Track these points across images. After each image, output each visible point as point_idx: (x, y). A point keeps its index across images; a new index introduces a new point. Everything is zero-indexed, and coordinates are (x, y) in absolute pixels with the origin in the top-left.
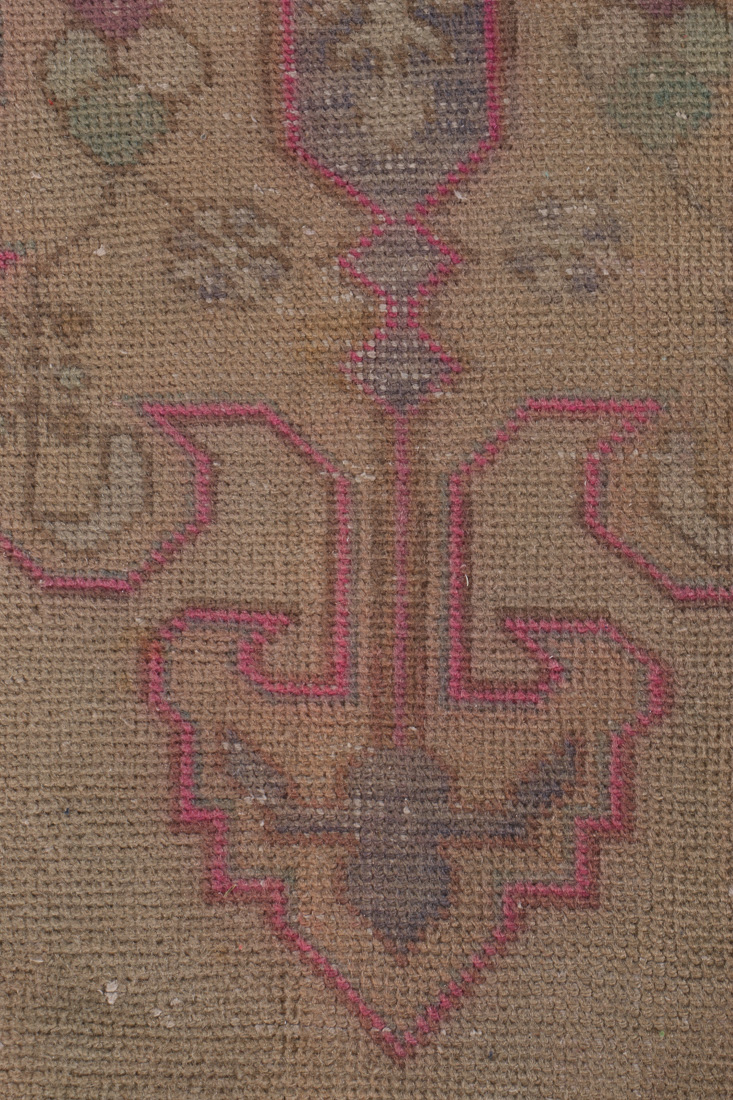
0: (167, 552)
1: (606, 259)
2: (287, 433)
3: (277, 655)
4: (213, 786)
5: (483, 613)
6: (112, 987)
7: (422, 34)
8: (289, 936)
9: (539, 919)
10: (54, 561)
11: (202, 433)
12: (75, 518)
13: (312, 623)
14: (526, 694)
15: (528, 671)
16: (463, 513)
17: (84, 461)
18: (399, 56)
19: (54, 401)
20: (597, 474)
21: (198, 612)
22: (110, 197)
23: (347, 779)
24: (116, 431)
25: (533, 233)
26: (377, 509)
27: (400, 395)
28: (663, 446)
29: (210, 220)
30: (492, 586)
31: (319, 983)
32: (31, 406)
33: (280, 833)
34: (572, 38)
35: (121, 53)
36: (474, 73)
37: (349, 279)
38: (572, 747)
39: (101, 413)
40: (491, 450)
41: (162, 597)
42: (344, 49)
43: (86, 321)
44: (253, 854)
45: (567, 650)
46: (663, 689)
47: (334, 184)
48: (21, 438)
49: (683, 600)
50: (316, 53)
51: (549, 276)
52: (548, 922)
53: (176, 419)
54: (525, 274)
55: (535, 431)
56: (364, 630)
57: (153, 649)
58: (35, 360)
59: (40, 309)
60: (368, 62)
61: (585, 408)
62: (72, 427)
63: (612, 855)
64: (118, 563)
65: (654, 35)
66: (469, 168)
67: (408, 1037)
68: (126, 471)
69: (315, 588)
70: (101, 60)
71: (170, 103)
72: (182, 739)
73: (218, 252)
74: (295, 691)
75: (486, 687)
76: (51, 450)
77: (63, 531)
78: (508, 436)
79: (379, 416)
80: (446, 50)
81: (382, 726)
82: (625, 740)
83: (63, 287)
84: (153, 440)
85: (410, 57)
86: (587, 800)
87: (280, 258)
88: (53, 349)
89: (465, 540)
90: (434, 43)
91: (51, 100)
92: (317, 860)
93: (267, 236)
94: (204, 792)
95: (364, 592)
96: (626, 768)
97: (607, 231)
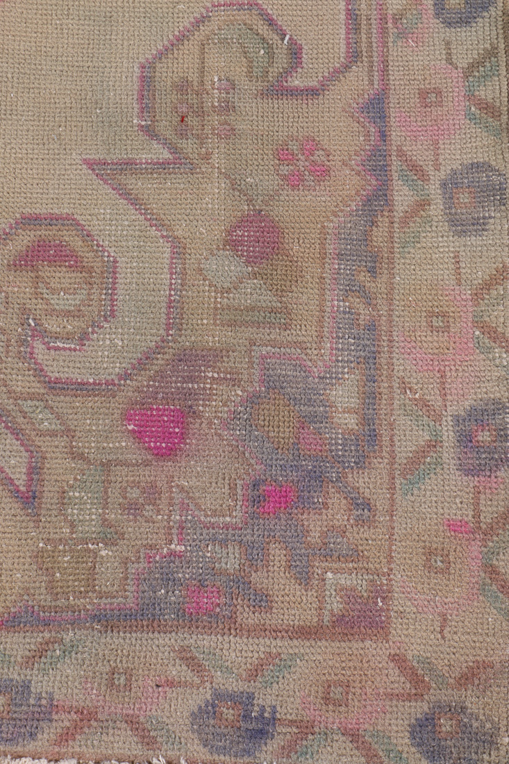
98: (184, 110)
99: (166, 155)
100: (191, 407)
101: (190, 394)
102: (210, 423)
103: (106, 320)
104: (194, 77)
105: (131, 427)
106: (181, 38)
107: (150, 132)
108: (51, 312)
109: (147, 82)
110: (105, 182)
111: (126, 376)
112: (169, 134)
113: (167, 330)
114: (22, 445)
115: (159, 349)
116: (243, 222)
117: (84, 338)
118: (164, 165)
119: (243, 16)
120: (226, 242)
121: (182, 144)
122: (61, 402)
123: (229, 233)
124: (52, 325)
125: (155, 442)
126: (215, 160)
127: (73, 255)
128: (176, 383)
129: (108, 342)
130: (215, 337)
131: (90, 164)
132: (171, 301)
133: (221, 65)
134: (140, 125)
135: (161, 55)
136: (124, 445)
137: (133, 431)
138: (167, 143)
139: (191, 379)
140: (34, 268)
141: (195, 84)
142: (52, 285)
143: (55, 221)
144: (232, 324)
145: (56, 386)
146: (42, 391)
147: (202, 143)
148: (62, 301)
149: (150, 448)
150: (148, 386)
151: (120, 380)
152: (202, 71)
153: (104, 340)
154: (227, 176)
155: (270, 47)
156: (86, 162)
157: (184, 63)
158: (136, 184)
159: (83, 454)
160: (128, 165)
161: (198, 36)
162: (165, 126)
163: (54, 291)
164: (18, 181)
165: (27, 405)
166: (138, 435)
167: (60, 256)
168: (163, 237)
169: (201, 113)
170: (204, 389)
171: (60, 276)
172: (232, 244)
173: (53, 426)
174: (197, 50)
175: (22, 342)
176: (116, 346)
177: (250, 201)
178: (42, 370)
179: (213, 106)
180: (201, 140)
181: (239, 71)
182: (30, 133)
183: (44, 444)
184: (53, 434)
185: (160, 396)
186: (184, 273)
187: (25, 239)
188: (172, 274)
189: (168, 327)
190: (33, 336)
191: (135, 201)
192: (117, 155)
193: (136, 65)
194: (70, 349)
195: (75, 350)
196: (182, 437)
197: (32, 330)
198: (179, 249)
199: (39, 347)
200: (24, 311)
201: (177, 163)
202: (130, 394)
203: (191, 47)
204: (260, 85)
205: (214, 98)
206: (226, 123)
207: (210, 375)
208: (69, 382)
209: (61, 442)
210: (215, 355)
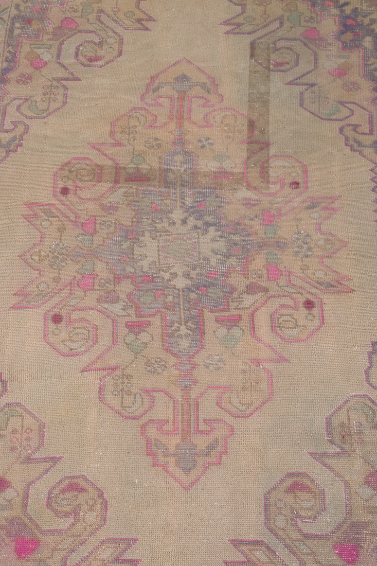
0: (146, 412)
1: (221, 365)
2: (167, 393)
3: (165, 428)
4: (154, 449)
5: (201, 420)
6: (136, 480)
7: (189, 332)
8: (168, 472)
9: (211, 467)
10: (126, 414)
11: (151, 393)
12: (130, 407)
13: (171, 423)
14: (208, 433)
15: (209, 429)
16: (197, 405)
17: (131, 398)
18: (185, 335)
19: (126, 389)
20: (220, 398)
21: (151, 421)
22: (136, 357)
23: (177, 446)
24: (137, 393)
25: (209, 361)
26: (182, 404)
27: (186, 387)
28: (232, 393)
29: (153, 361)
30: (202, 416)
31: (173, 479)
32: (122, 390)
33: (165, 455)
34: (214, 332)
35: (138, 336)
36: (198, 337)
37: (177, 369)
38: (216, 440)
39: (134, 391)
40: (201, 395)
41: (144, 419)
42: (176, 335)
43: (132, 377)
44: (161, 459)
45: (215, 425)
46: (232, 431)
47: (174, 355)
48: (121, 395)
49: (236, 417)
50: (172, 335)
51: (211, 368)
52: (212, 468)
53: (147, 391)
54: (207, 367)
55: (209, 391)
56: (180, 423)
57: (143, 427)
58: (123, 383)
59: (124, 375)
60: (180, 336)
61: (218, 387)
62: (129, 393)
63: (224, 457)
64: (137, 414)
65: (228, 331)
66: (198, 352)
67: (188, 487)
68: (138, 399)
69: (171, 417)
70: (135, 337)
71: (146, 343)
72: (148, 441)
73: (154, 366)
74: (168, 433)
75: (202, 432)
76: (125, 396)
77: (127, 409)
78: (205, 392)
79: (182, 390)
80: (193, 334)
81: (183, 438)
82: (226, 439)
83: (128, 371)
84: (143, 395)
85: (187, 335)
86: (219, 449)
87: (165, 366)
88: (126, 381)
89: (198, 409)
90: (191, 333)
91: (126, 343)
92: (172, 460)
93: (163, 363)
94: (152, 449)
95: (180, 417)
96: (226, 443)
97: (221, 360)
98: (344, 434)
99: (338, 450)
100: (359, 544)
101: (358, 539)
102: (367, 551)
103: (323, 511)
104: (346, 422)
105: (337, 552)
106: (340, 408)
107: (331, 442)
108: (302, 508)
109: (329, 424)
110: (317, 460)
111: (333, 532)
112: (339, 442)
113: (347, 515)
114: (297, 558)
115: (344, 522)
116: (371, 475)
117: (315, 518)
118: (338, 454)
119: (362, 400)
120: (365, 482)
121: (344, 446)
122: (309, 542)
123: (366, 479)
124: (303, 513)
125: (347, 558)
126: (357, 451)
127: (307, 487)
128: (352, 535)
129: (324, 520)
130: (365, 518)
131: (311, 454)
132: (346, 504)
133: (356, 418)
134: (327, 439)
135: (333, 414)
136: (335, 559)
137: (338, 553)
138: (338, 446)
139: (358, 534)
140: (294, 493)
141: (347, 424)
142: (301, 498)
143: (299, 475)
144: (371, 513)
145: (307, 536)
146: (302, 538)
147: (352, 446)
148: (306, 504)
149: (345, 560)
150: (341, 536)
151: (331, 533)
152: (349, 419)
153: (323, 519)
154: (363, 458)
155: (374, 410)
156: (309, 453)
157: (342, 417)
158: (329, 461)
159: (320, 561)
160: (325, 454)
161: (346, 407)
162: (337, 439)
163: (302, 501)
164: (285, 460)
165: (297, 543)
166: (340, 555)
167: (304, 488)
168: (341, 480)
169: (350, 435)
170: (363, 537)
171: (303, 495)
172: (368, 483)
173: (307, 551)
174: (346, 412)
175: (292, 520)
176: (327, 521)
177: (372, 467)
178: (301, 530)
179: (354, 432)
180: (351, 445)
181: (363, 420)
182: (288, 443)
183: (305, 558)
184: (308, 554)
185: (347, 540)
186: (350, 494)
187: (289, 482)
188: (346, 494)
189: (347, 514)
190: (296, 517)
191: (329, 467)
192: (319, 451)
193: (324, 418)
194: (310, 522)
195: (312, 522)
196: (357, 556)
197: (295, 515)
198: (347, 485)
199: (299, 521)
200: (292, 508)
201: (343, 453)
202: (335, 539)
203: (343, 412)
204: (372, 424)
205: (355, 429)
206: (360, 438)
207: (365, 532)
208: (312, 534)
209: (311, 557)
210: (367, 524)
